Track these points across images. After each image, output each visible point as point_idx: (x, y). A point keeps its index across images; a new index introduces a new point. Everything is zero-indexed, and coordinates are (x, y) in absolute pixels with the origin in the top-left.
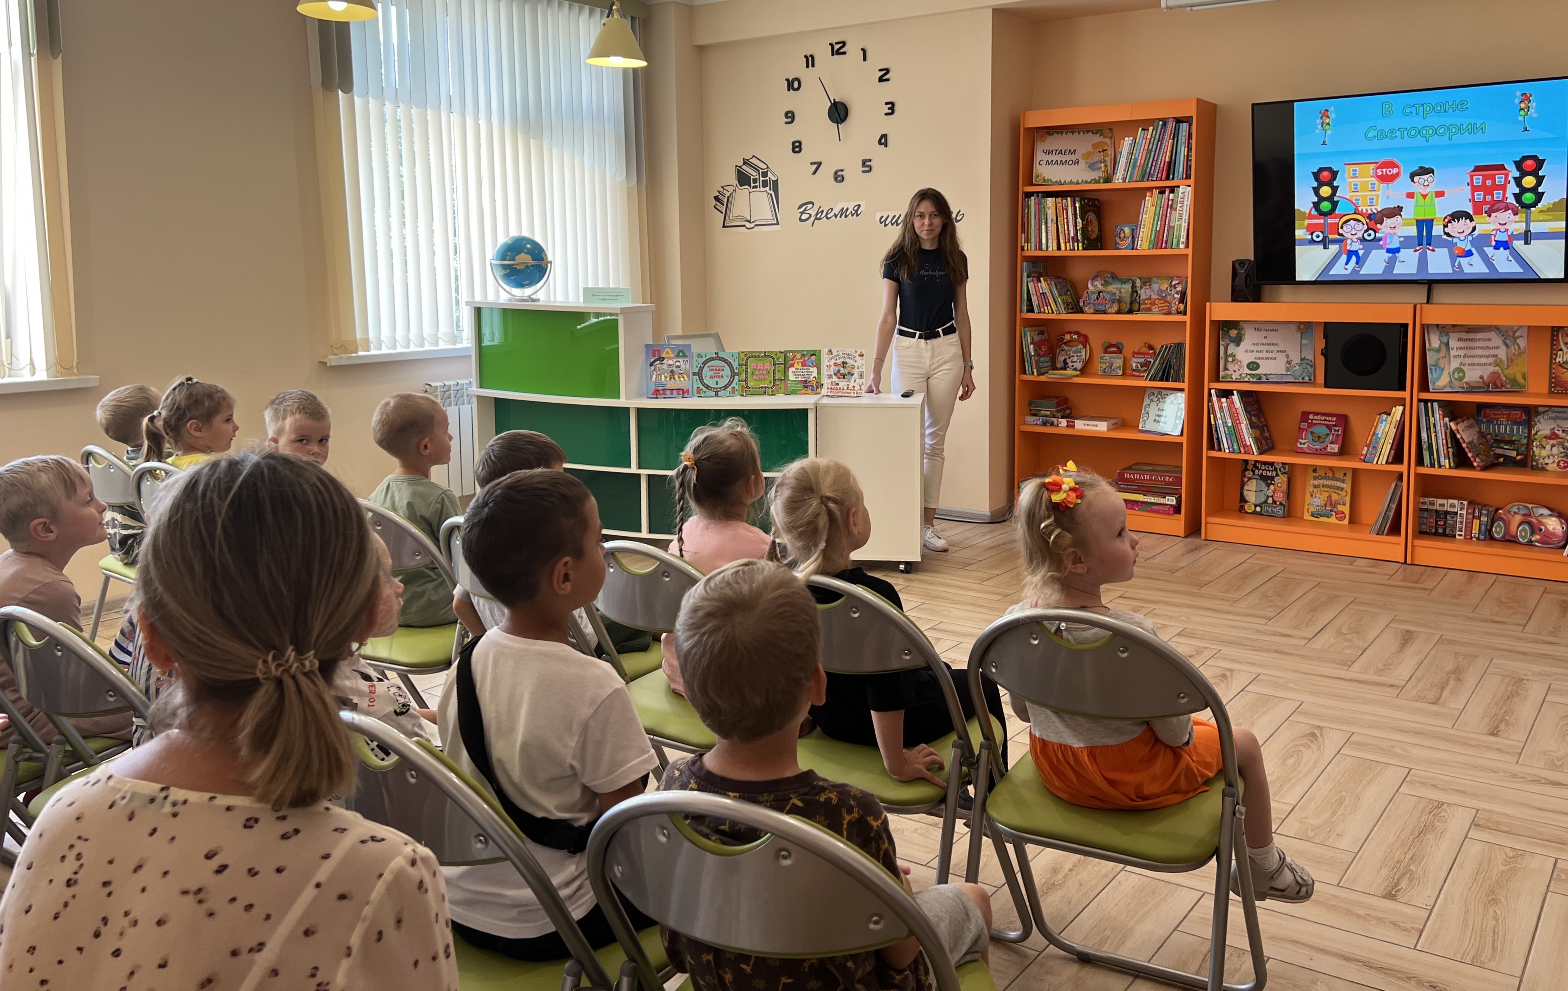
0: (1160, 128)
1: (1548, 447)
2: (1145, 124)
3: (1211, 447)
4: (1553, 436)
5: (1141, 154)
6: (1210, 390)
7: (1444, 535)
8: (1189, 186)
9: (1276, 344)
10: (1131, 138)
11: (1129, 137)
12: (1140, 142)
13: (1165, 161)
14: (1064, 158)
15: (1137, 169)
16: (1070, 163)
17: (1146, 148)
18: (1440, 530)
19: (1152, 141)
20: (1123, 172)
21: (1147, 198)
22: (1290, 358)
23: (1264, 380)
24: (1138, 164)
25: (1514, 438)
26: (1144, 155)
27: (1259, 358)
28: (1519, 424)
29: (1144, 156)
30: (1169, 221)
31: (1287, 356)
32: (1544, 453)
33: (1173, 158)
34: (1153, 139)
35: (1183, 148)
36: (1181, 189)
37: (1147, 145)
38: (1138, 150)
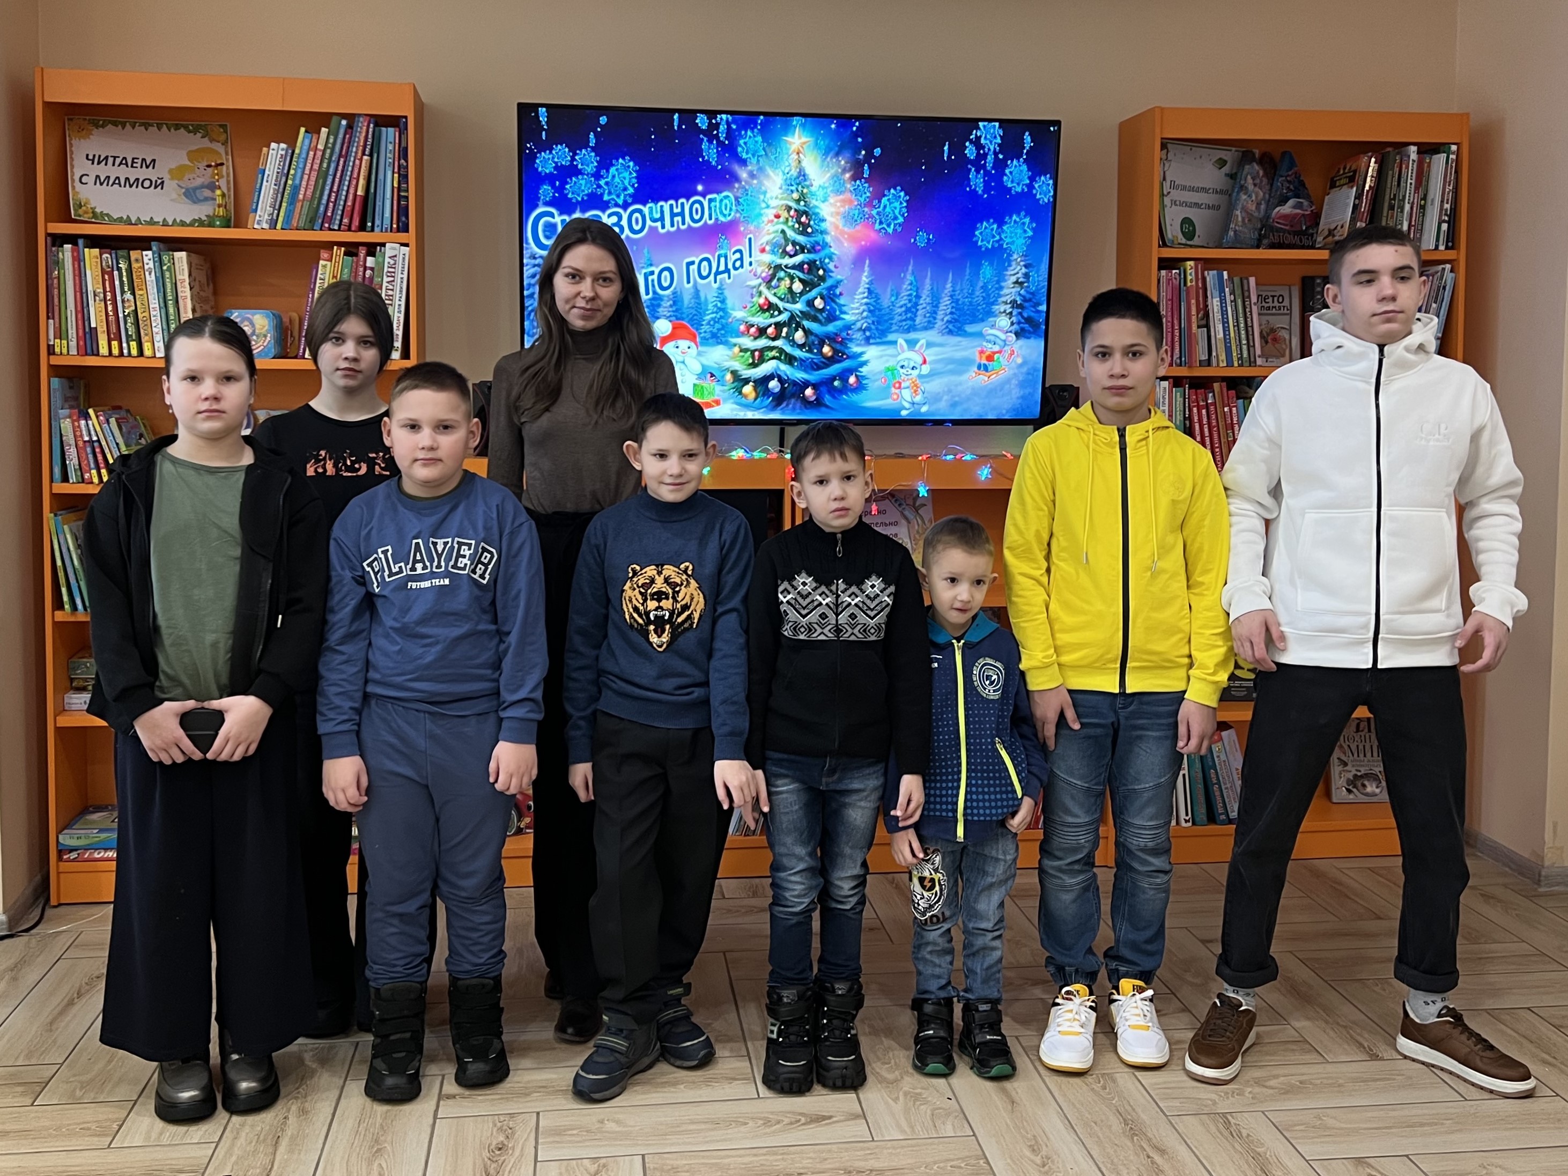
0: (342, 131)
2: (316, 120)
5: (306, 177)
8: (406, 245)
10: (283, 146)
11: (278, 143)
12: (304, 156)
13: (355, 195)
14: (133, 174)
15: (299, 205)
16: (147, 184)
17: (316, 167)
19: (327, 156)
20: (270, 210)
21: (322, 262)
24: (301, 197)
26: (313, 179)
29: (312, 183)
33: (372, 190)
34: (328, 151)
35: (389, 174)
36: (390, 249)
37: (318, 161)
38: (299, 171)
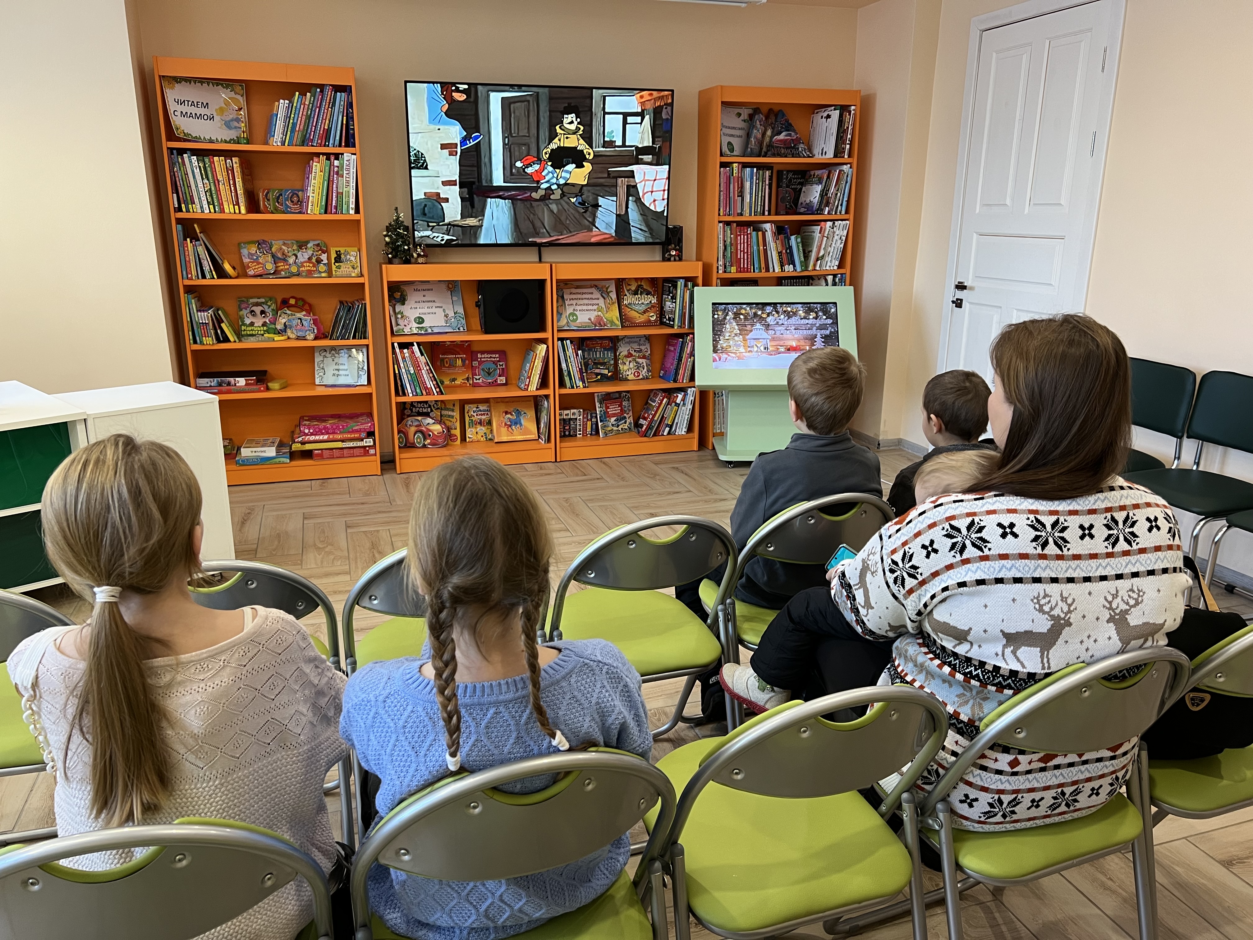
0: (318, 94)
1: (627, 363)
2: (304, 88)
3: (397, 394)
4: (630, 355)
5: (300, 119)
6: (393, 344)
7: (570, 435)
8: (355, 154)
9: (434, 301)
10: (287, 102)
11: (284, 100)
12: (298, 107)
13: (324, 128)
14: (198, 111)
15: (296, 133)
16: (204, 117)
17: (305, 113)
18: (567, 433)
19: (310, 109)
20: (281, 136)
21: (314, 163)
22: (447, 312)
23: (430, 331)
24: (297, 129)
25: (605, 361)
26: (303, 120)
27: (423, 314)
28: (608, 350)
29: (303, 122)
30: (337, 188)
31: (444, 310)
32: (626, 368)
33: (330, 125)
34: (311, 105)
35: (341, 116)
36: (346, 156)
37: (305, 110)
38: (296, 116)
